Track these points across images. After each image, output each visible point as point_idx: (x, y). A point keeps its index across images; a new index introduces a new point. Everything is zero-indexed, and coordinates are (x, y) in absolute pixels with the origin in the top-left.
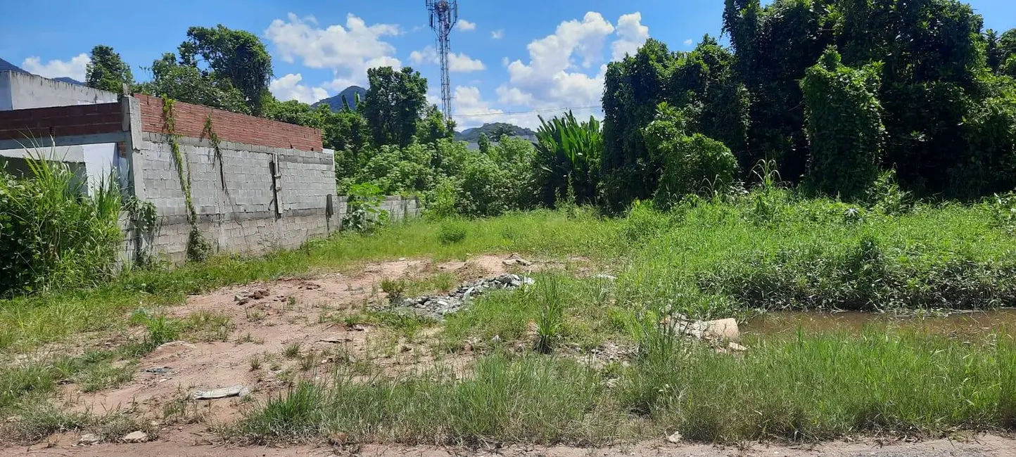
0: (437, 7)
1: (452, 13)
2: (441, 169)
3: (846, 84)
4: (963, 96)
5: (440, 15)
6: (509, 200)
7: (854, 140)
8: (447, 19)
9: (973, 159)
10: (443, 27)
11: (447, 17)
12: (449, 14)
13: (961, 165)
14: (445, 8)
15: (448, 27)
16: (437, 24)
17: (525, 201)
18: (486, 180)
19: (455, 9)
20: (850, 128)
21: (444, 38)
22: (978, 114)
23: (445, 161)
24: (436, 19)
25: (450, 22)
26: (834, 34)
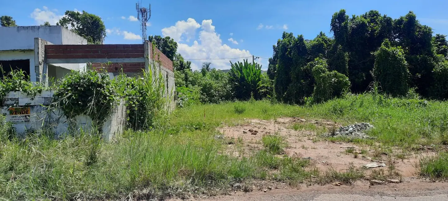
0: (141, 10)
1: (148, 14)
2: (189, 82)
3: (396, 54)
4: (432, 61)
5: (143, 14)
6: (221, 97)
7: (400, 76)
8: (146, 16)
9: (436, 85)
10: (144, 20)
11: (146, 15)
12: (147, 14)
13: (431, 87)
14: (145, 11)
15: (146, 20)
16: (141, 18)
17: (228, 97)
18: (211, 88)
19: (150, 11)
20: (399, 71)
21: (144, 25)
22: (438, 68)
23: (190, 79)
24: (141, 16)
25: (147, 17)
26: (375, 35)
